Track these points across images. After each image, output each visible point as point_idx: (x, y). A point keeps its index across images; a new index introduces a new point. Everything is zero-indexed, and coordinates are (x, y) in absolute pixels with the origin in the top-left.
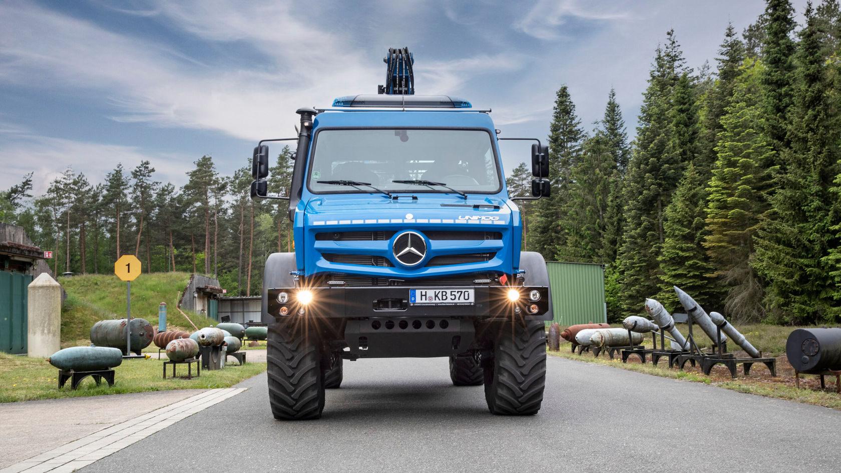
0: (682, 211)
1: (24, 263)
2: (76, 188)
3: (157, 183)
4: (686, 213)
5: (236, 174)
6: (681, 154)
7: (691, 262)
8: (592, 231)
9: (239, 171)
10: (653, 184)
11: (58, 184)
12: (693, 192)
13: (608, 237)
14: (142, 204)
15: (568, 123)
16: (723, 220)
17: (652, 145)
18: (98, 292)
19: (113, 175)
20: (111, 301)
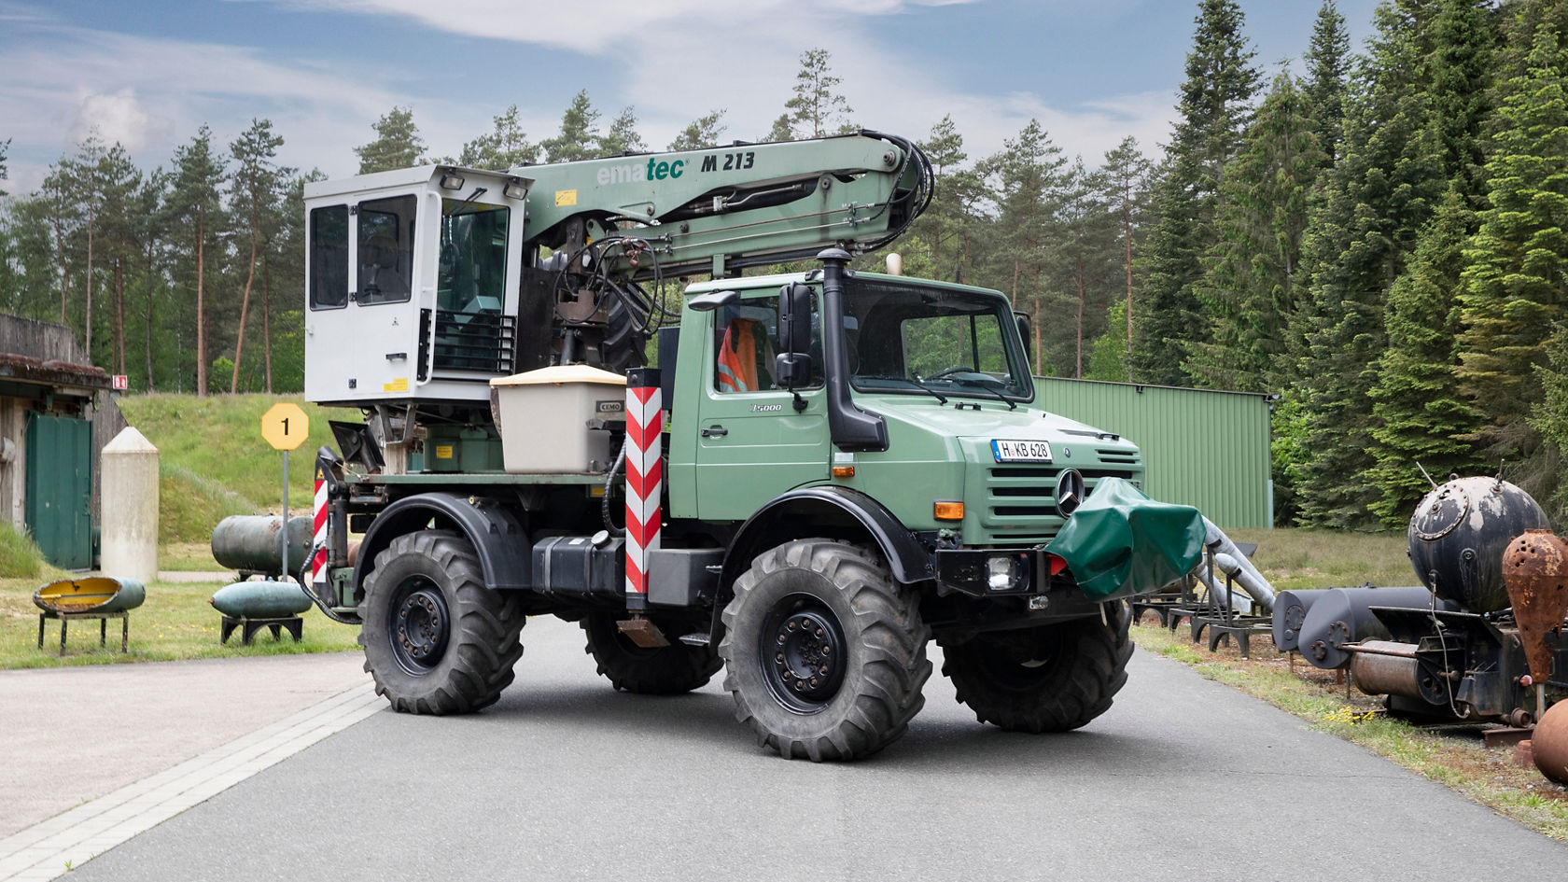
0: (1423, 292)
1: (77, 399)
2: (107, 178)
3: (288, 171)
4: (1433, 296)
5: (466, 152)
6: (1446, 158)
7: (1437, 403)
8: (1266, 311)
9: (474, 143)
10: (1371, 227)
11: (68, 170)
12: (1449, 250)
13: (1298, 326)
14: (254, 218)
15: (1226, 54)
16: (1493, 321)
17: (1373, 139)
18: (179, 432)
19: (190, 152)
20: (209, 454)
